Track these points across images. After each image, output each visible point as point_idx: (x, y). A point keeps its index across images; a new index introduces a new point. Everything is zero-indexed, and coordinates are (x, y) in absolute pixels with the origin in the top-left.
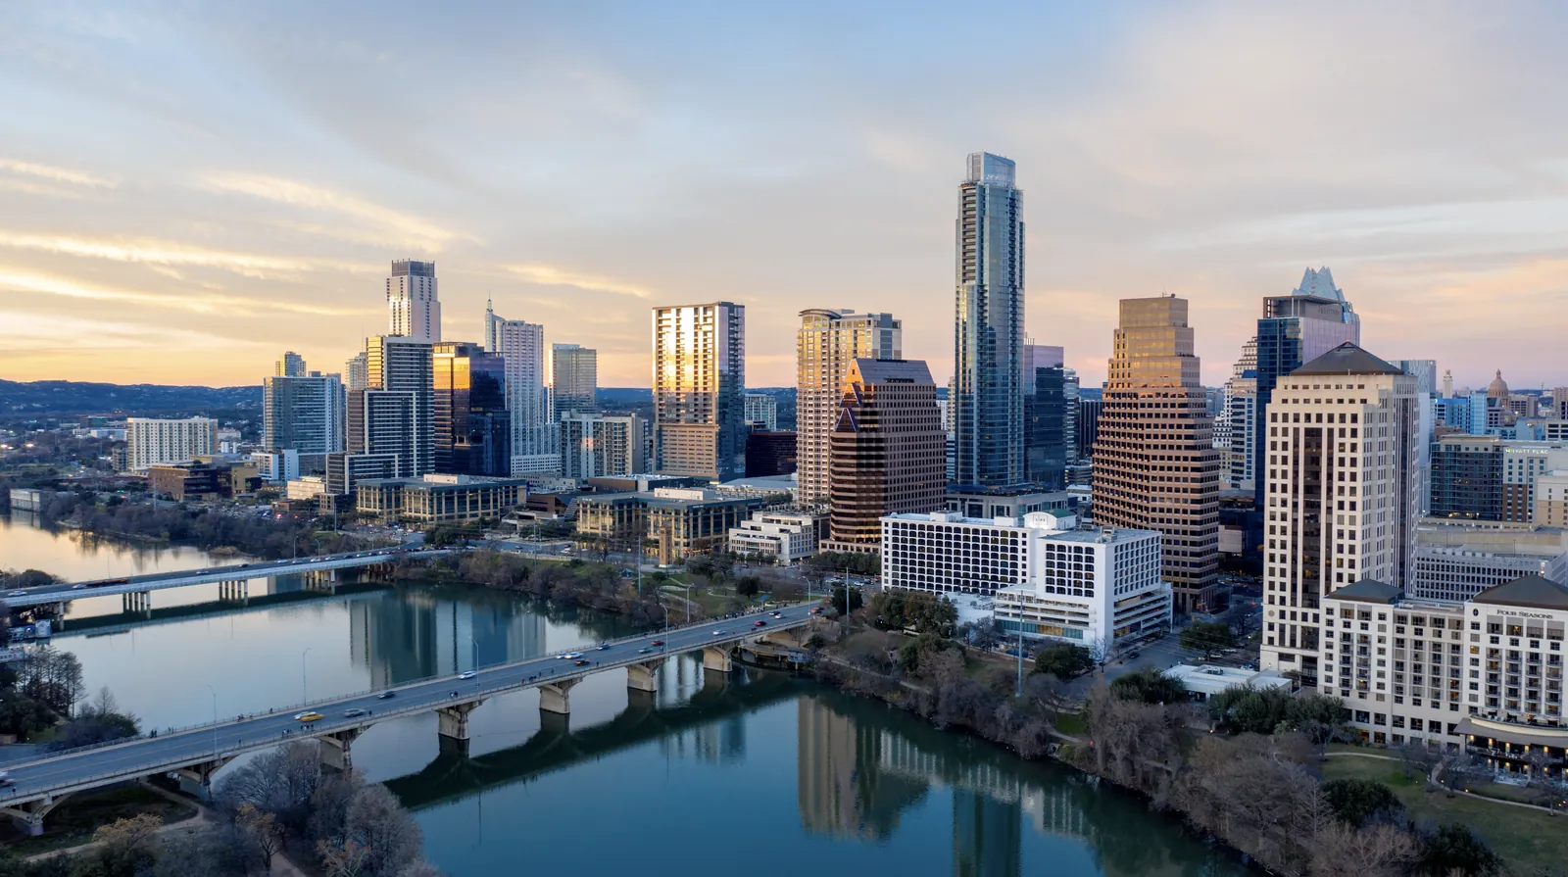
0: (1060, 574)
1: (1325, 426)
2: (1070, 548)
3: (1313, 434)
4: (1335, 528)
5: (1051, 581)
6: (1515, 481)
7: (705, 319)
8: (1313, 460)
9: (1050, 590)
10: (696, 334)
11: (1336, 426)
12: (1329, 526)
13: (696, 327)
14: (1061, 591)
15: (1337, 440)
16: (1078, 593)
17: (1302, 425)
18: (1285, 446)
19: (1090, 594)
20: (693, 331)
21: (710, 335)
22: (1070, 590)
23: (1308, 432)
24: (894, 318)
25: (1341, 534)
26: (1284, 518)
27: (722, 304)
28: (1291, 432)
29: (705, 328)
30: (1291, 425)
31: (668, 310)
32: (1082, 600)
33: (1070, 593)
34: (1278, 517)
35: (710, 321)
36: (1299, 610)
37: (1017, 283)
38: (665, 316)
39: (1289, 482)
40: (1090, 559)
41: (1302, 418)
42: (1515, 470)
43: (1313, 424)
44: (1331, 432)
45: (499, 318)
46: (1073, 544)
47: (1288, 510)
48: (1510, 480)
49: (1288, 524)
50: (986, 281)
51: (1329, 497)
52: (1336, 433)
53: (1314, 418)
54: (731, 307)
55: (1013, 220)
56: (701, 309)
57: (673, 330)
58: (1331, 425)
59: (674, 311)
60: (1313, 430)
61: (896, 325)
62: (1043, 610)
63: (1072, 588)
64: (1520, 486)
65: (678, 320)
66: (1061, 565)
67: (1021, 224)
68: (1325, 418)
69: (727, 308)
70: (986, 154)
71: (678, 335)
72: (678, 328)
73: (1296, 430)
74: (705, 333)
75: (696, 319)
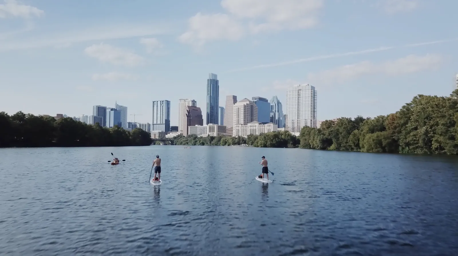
1: (239, 107)
2: (212, 126)
5: (209, 131)
7: (162, 103)
10: (161, 106)
11: (241, 107)
13: (161, 105)
14: (211, 132)
15: (241, 109)
18: (236, 110)
20: (160, 105)
21: (163, 106)
24: (195, 101)
27: (166, 101)
29: (162, 105)
30: (236, 107)
31: (155, 102)
32: (213, 132)
35: (163, 104)
37: (217, 96)
38: (154, 103)
43: (238, 107)
45: (118, 105)
50: (211, 95)
51: (240, 116)
54: (168, 101)
55: (216, 85)
56: (162, 102)
57: (156, 106)
59: (156, 102)
61: (195, 102)
65: (157, 104)
66: (211, 130)
67: (218, 86)
70: (212, 74)
71: (157, 106)
72: (157, 105)
74: (162, 106)
75: (161, 103)
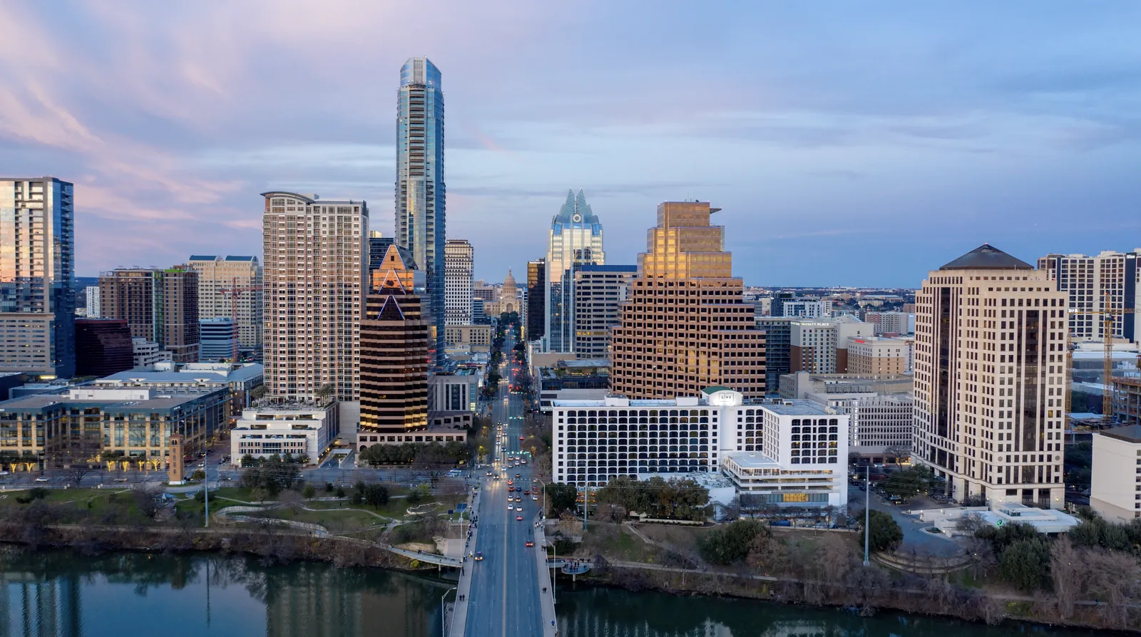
0: (806, 445)
1: (1041, 308)
2: (815, 421)
3: (1033, 315)
4: (1048, 387)
5: (796, 453)
6: (807, 345)
7: (32, 195)
8: (1032, 336)
9: (795, 461)
10: (17, 210)
11: (1049, 308)
12: (1043, 386)
14: (806, 461)
15: (1049, 319)
16: (822, 461)
17: (1025, 308)
18: (1012, 325)
19: (833, 460)
20: (14, 205)
21: (37, 213)
22: (814, 459)
23: (1029, 313)
25: (1051, 392)
26: (1010, 382)
28: (1016, 314)
29: (32, 204)
30: (1016, 308)
32: (826, 467)
33: (814, 462)
34: (1006, 382)
35: (36, 196)
36: (1021, 453)
39: (1015, 353)
40: (834, 430)
41: (1025, 303)
42: (807, 337)
43: (1033, 308)
44: (1045, 313)
46: (818, 418)
47: (1014, 375)
48: (804, 344)
49: (1014, 387)
51: (1044, 363)
52: (1049, 314)
53: (1033, 303)
56: (25, 184)
58: (1045, 308)
60: (1032, 311)
62: (784, 480)
63: (817, 457)
64: (810, 348)
66: (806, 437)
68: (1041, 303)
69: (59, 185)
73: (1020, 312)
74: (32, 211)
75: (17, 194)
